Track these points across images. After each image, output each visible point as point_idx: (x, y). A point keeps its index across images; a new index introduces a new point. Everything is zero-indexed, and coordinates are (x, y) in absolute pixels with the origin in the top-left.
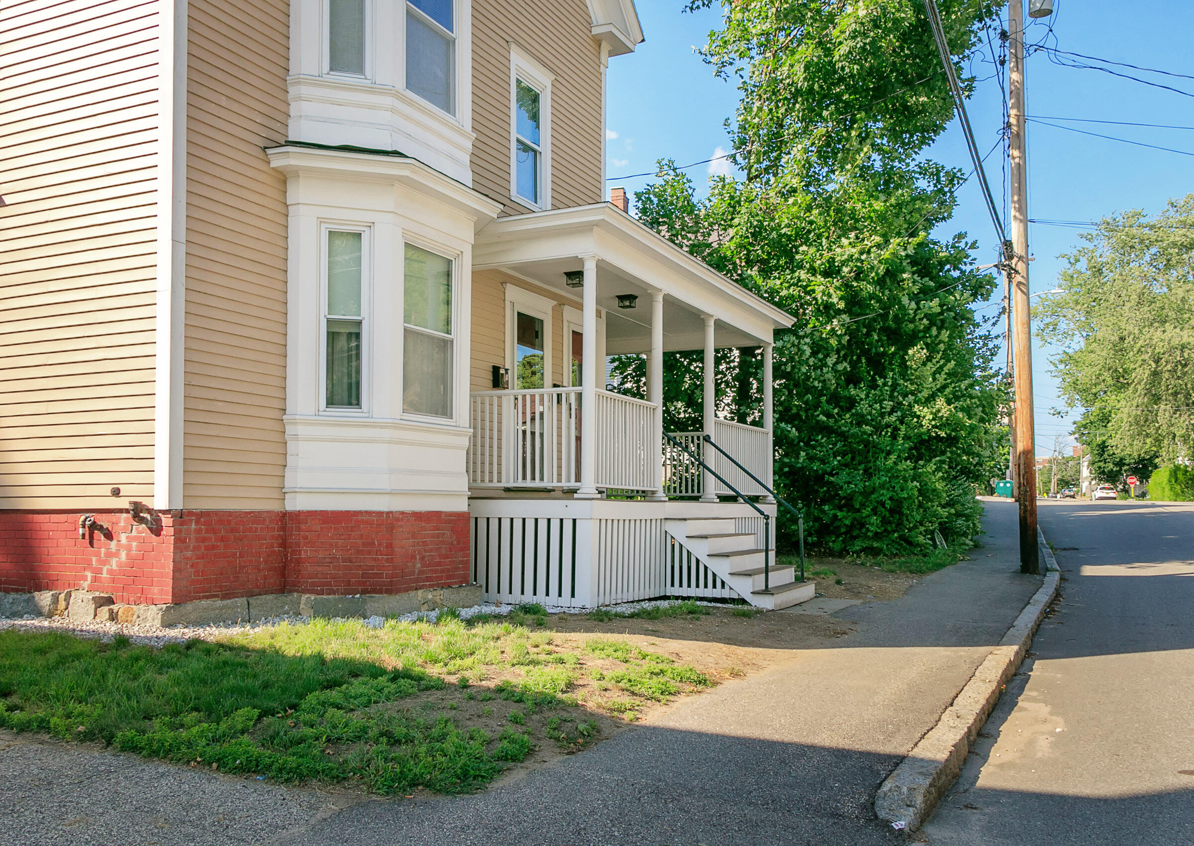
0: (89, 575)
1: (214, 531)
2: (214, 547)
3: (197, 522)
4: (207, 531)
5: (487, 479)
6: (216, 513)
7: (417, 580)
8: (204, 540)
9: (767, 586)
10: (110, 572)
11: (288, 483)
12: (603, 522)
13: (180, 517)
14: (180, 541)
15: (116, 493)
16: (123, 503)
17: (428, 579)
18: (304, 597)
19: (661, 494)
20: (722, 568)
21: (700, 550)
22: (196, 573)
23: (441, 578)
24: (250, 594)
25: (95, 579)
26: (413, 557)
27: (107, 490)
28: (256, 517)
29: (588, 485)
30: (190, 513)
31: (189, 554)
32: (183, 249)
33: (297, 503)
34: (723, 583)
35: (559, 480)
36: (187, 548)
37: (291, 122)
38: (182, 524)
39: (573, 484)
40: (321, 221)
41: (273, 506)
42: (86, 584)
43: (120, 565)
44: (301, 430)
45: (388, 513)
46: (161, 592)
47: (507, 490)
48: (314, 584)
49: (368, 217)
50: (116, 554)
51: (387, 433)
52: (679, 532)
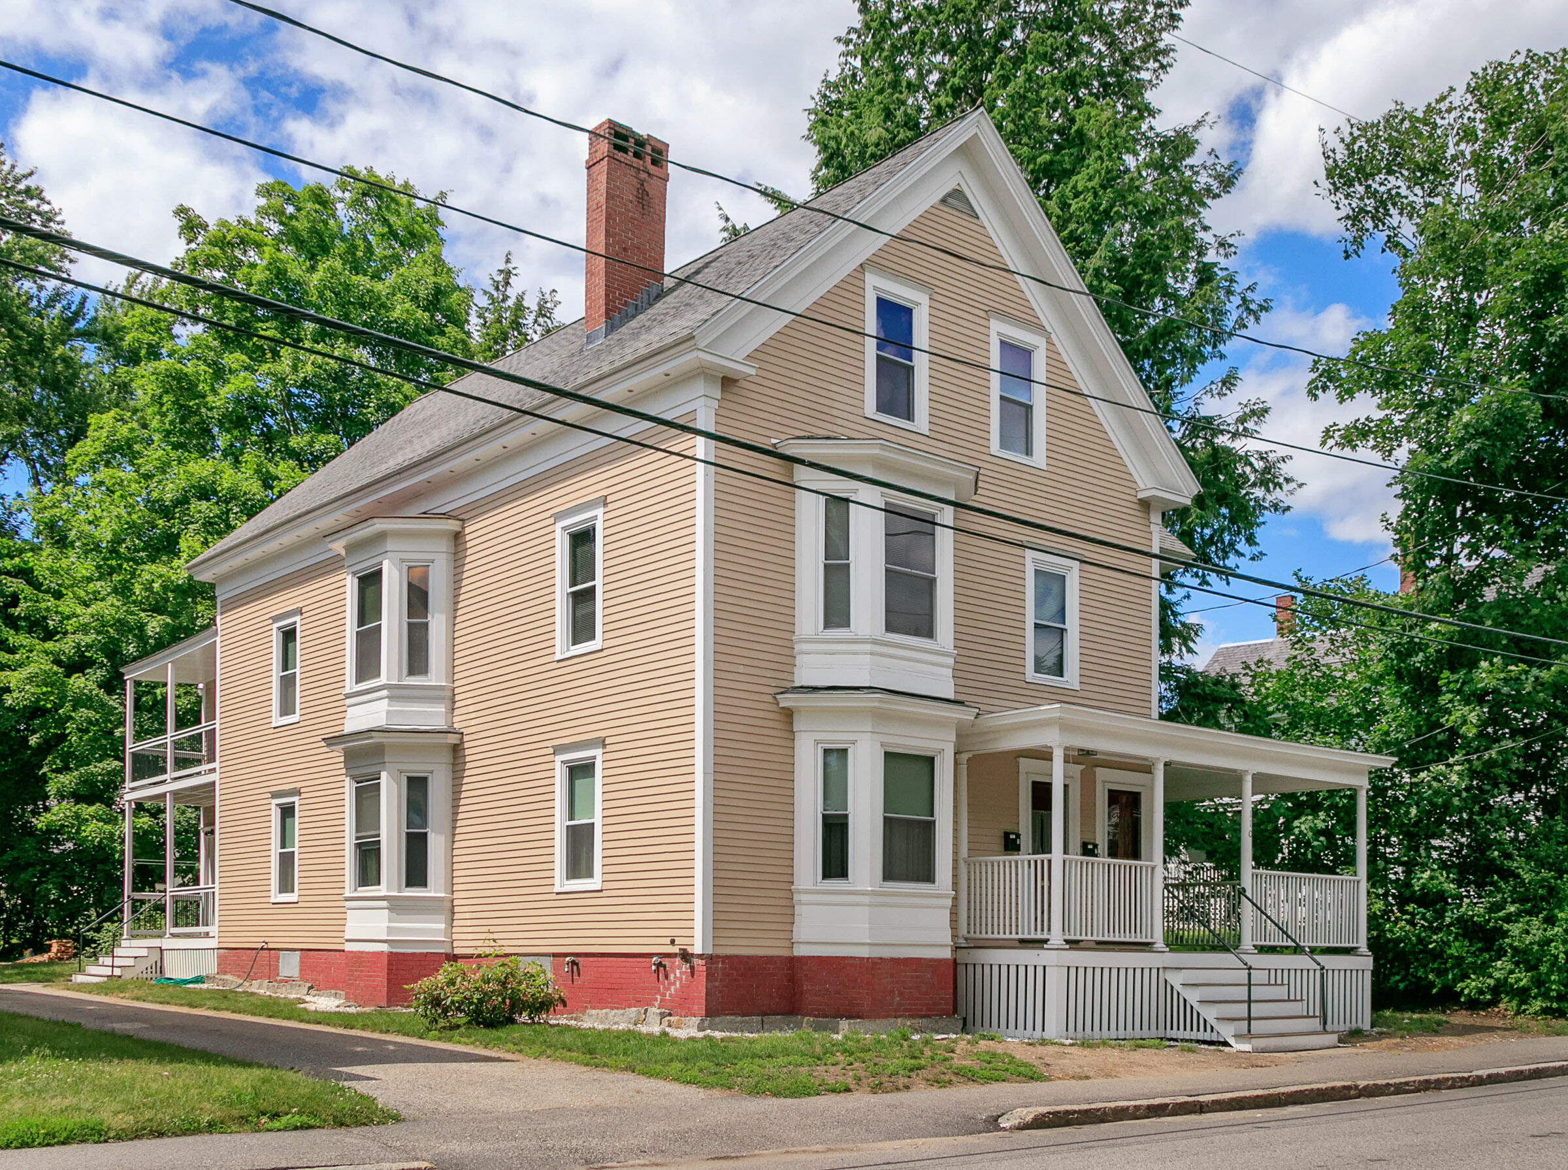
0: (659, 997)
1: (735, 969)
2: (735, 980)
3: (723, 963)
4: (731, 969)
5: (984, 931)
6: (737, 956)
7: (896, 1010)
8: (728, 975)
9: (1249, 1031)
10: (671, 995)
11: (796, 937)
12: (1073, 971)
13: (710, 959)
14: (710, 976)
15: (673, 942)
16: (676, 950)
17: (906, 1010)
18: (806, 1019)
19: (1160, 944)
20: (1210, 1014)
21: (1193, 997)
22: (723, 997)
23: (921, 1010)
24: (764, 1014)
25: (662, 1001)
26: (892, 992)
27: (668, 941)
28: (769, 959)
29: (1056, 937)
30: (718, 956)
31: (717, 984)
32: (711, 778)
33: (801, 951)
34: (1212, 1028)
35: (1029, 933)
36: (716, 980)
37: (796, 670)
38: (712, 963)
39: (1045, 936)
40: (817, 742)
41: (785, 953)
42: (657, 1004)
43: (676, 990)
44: (804, 898)
45: (868, 958)
46: (699, 1009)
47: (1022, 941)
48: (813, 1010)
49: (851, 737)
50: (674, 984)
51: (866, 899)
52: (1176, 979)
